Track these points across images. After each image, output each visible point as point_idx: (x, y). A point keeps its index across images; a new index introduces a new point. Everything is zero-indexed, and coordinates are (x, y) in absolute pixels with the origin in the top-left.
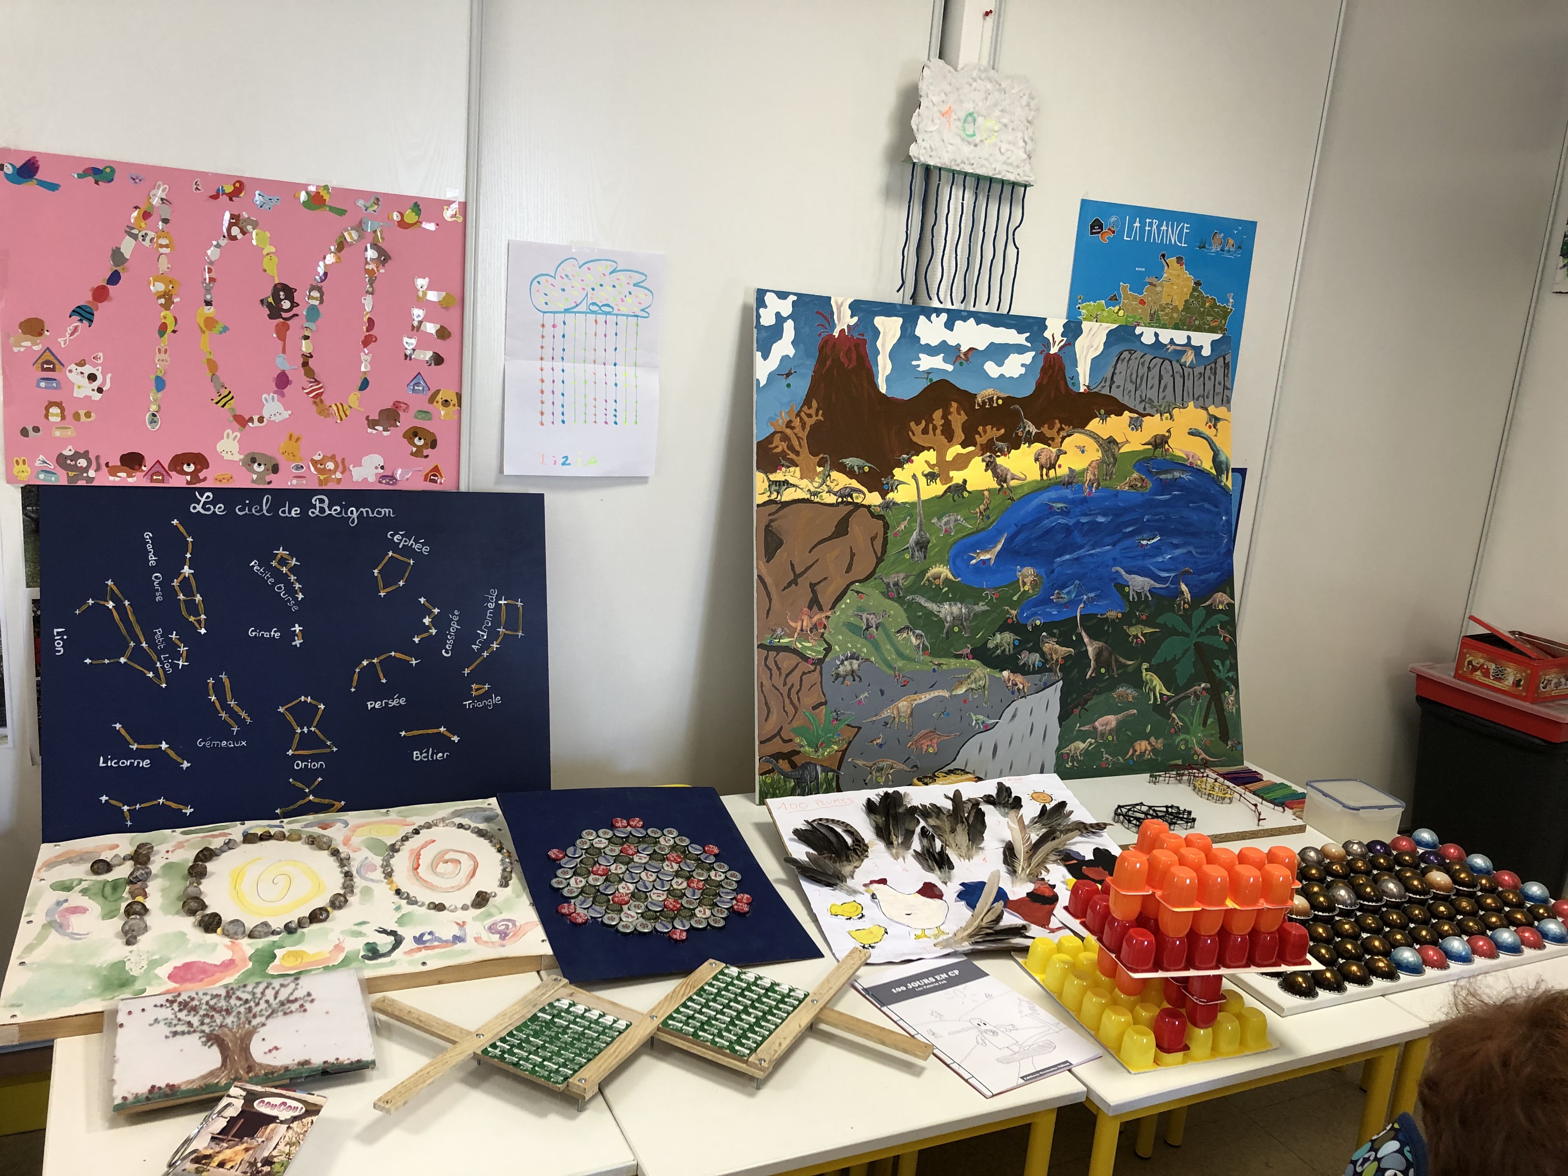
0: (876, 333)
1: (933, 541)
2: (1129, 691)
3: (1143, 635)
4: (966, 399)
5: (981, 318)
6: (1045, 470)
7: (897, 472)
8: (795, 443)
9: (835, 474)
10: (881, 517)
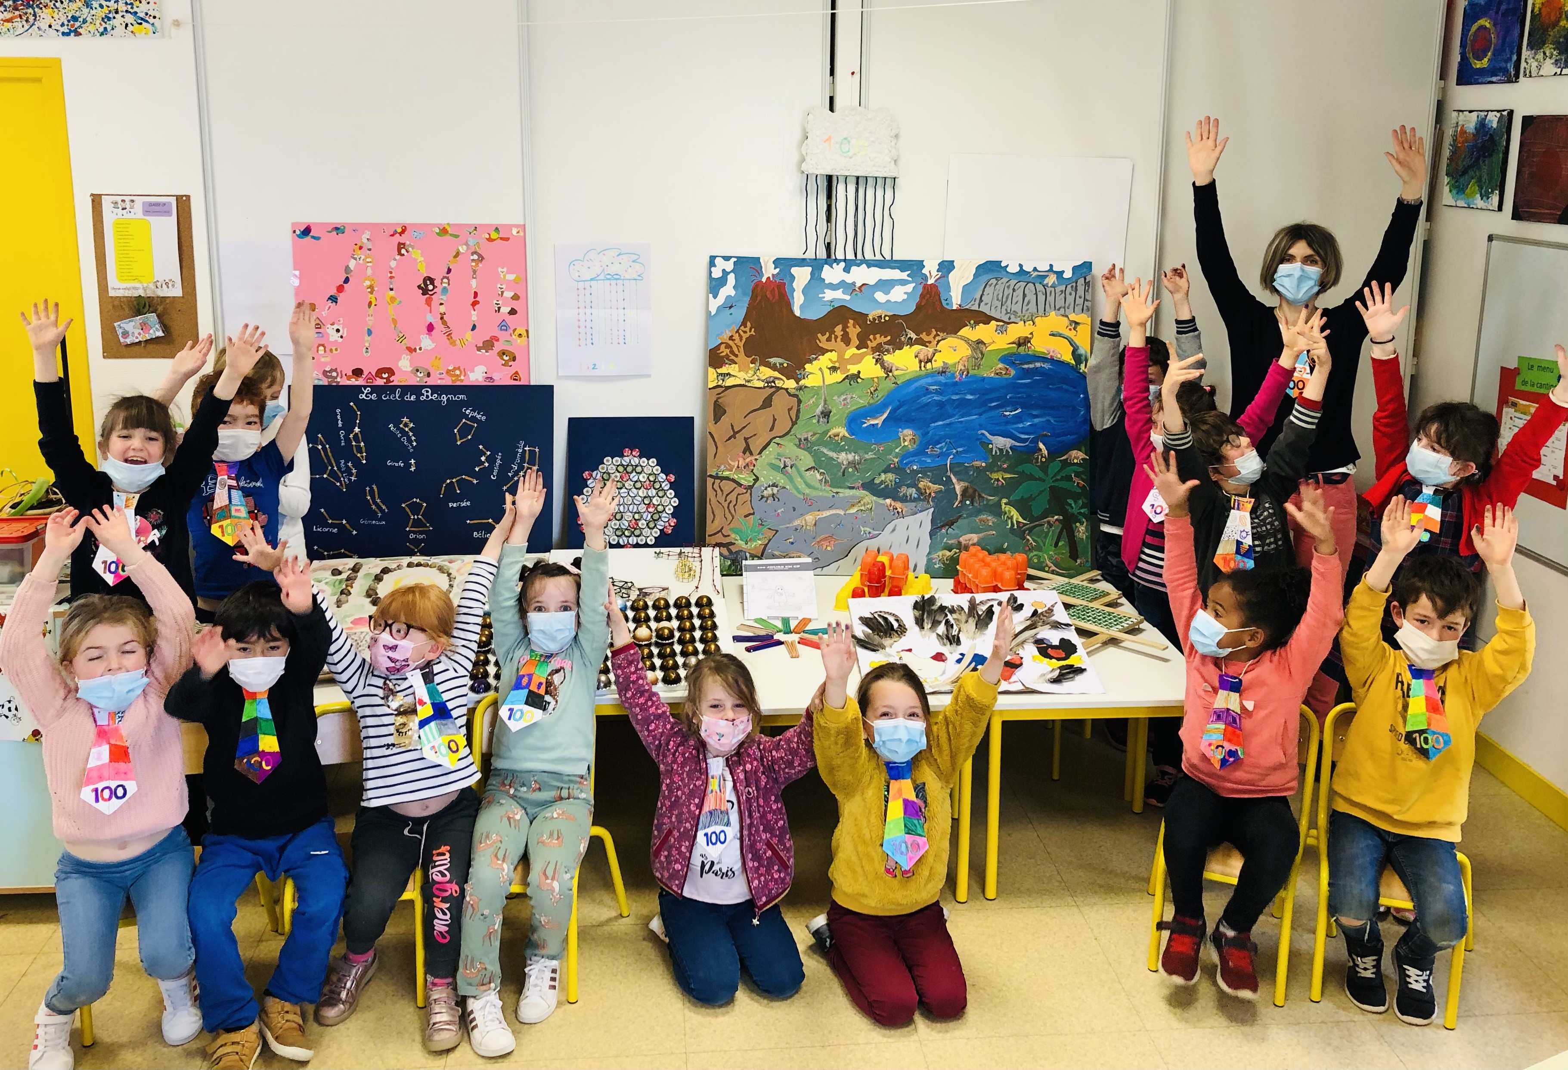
0: (793, 278)
1: (834, 411)
2: (989, 518)
3: (1003, 478)
4: (860, 318)
5: (870, 264)
6: (923, 364)
7: (807, 366)
8: (735, 349)
9: (762, 368)
10: (796, 396)
